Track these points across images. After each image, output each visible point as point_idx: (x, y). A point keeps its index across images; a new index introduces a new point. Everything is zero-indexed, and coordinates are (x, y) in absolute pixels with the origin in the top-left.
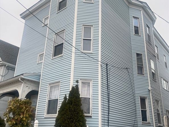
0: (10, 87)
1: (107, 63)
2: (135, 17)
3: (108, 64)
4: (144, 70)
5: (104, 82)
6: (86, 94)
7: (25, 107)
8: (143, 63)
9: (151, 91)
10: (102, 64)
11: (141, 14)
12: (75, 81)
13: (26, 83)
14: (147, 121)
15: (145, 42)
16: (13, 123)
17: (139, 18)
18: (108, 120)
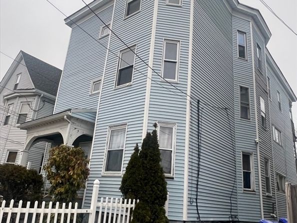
0: (49, 128)
1: (198, 99)
2: (240, 31)
3: (200, 100)
4: (251, 112)
5: (193, 128)
6: (166, 144)
7: (76, 159)
8: (249, 102)
9: (258, 145)
10: (192, 101)
11: (250, 27)
12: (152, 125)
13: (74, 123)
14: (250, 188)
15: (254, 70)
16: (59, 182)
17: (246, 33)
18: (197, 185)
